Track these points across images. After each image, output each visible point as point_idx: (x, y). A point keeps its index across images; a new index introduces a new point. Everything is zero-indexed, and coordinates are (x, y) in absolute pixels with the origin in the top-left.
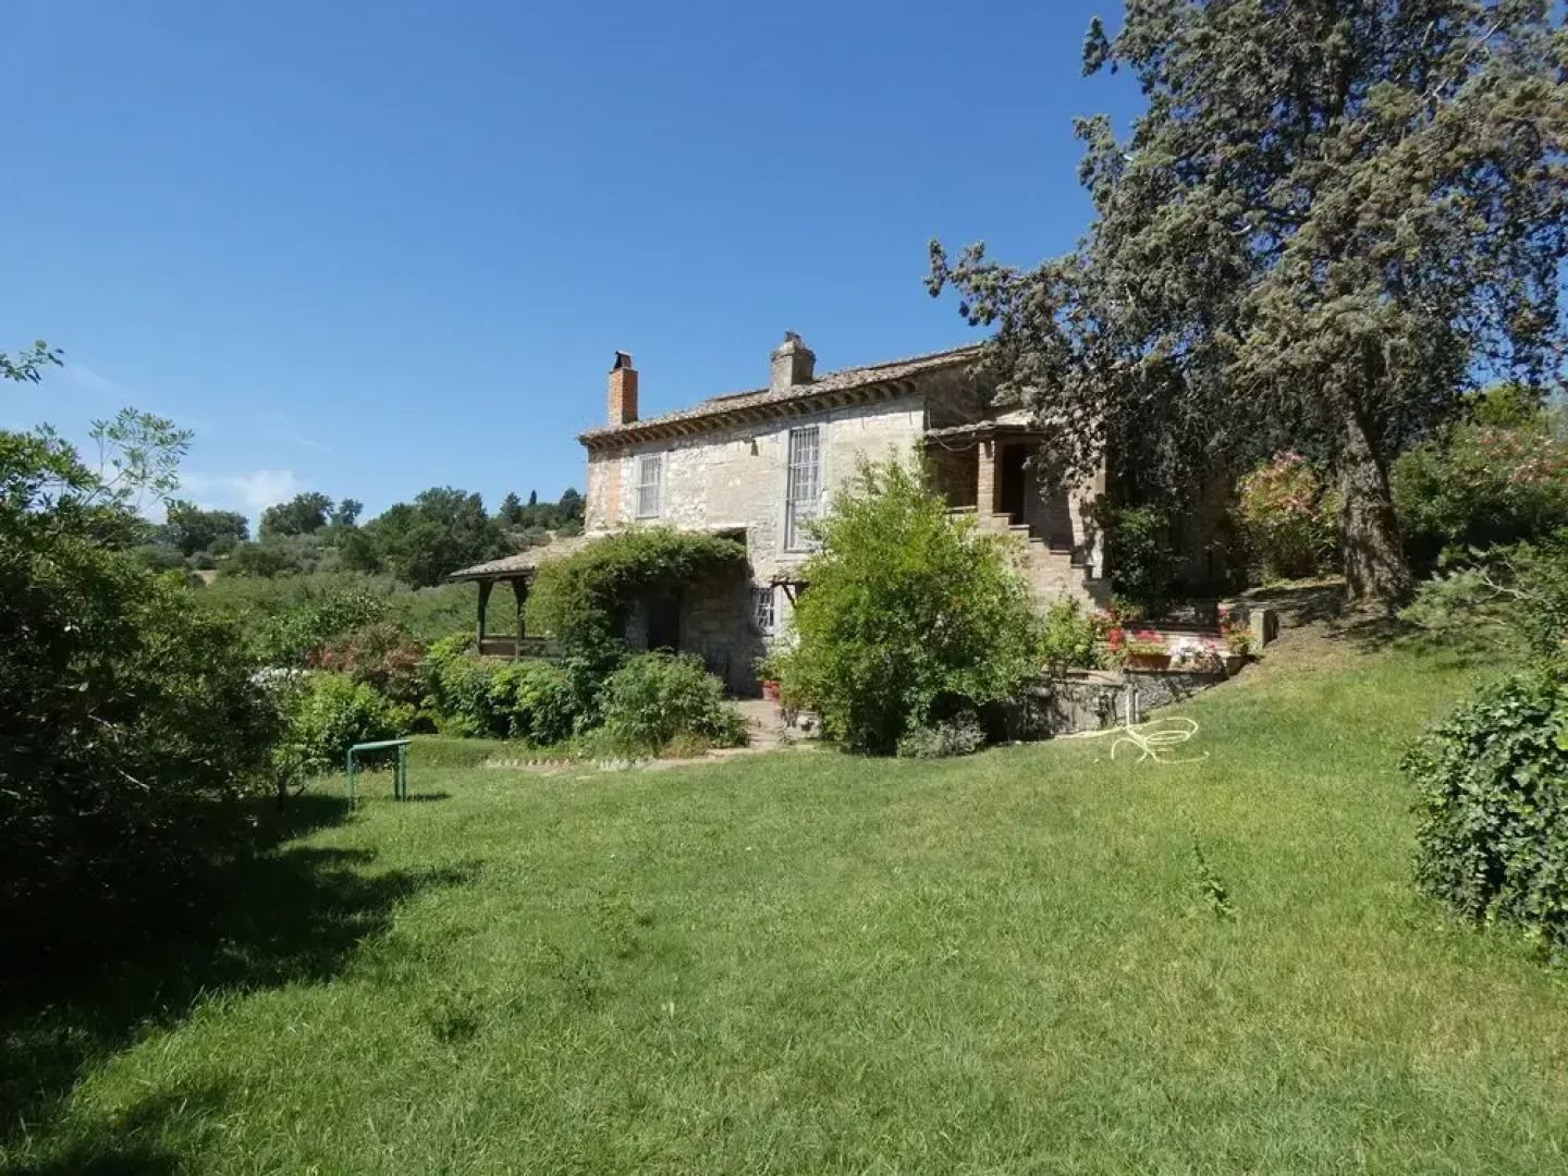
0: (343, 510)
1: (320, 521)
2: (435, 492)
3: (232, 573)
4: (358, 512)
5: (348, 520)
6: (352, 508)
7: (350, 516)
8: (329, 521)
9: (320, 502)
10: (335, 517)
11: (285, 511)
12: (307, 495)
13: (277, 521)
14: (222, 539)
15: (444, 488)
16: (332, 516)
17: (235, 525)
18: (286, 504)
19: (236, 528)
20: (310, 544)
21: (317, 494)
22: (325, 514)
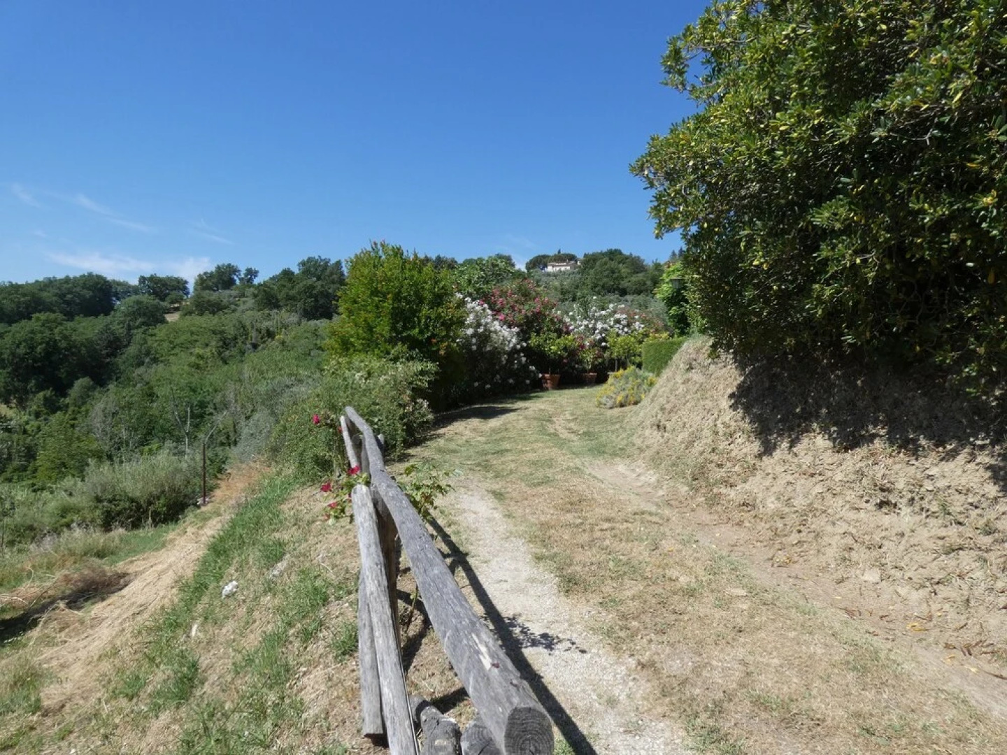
0: (246, 275)
1: (232, 282)
2: (310, 259)
3: (190, 313)
4: (255, 276)
5: (250, 280)
6: (252, 273)
7: (251, 279)
8: (238, 282)
9: (232, 270)
10: (241, 280)
11: (210, 276)
12: (223, 265)
13: (205, 282)
14: (174, 294)
15: (317, 258)
16: (240, 279)
17: (180, 285)
18: (209, 271)
19: (181, 287)
20: (231, 296)
21: (230, 264)
22: (235, 277)
